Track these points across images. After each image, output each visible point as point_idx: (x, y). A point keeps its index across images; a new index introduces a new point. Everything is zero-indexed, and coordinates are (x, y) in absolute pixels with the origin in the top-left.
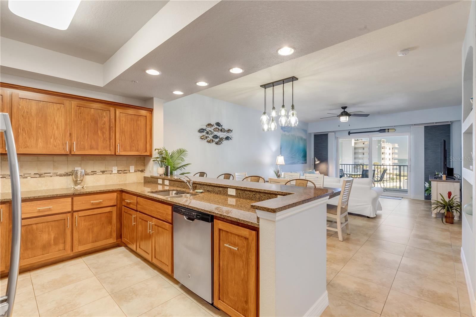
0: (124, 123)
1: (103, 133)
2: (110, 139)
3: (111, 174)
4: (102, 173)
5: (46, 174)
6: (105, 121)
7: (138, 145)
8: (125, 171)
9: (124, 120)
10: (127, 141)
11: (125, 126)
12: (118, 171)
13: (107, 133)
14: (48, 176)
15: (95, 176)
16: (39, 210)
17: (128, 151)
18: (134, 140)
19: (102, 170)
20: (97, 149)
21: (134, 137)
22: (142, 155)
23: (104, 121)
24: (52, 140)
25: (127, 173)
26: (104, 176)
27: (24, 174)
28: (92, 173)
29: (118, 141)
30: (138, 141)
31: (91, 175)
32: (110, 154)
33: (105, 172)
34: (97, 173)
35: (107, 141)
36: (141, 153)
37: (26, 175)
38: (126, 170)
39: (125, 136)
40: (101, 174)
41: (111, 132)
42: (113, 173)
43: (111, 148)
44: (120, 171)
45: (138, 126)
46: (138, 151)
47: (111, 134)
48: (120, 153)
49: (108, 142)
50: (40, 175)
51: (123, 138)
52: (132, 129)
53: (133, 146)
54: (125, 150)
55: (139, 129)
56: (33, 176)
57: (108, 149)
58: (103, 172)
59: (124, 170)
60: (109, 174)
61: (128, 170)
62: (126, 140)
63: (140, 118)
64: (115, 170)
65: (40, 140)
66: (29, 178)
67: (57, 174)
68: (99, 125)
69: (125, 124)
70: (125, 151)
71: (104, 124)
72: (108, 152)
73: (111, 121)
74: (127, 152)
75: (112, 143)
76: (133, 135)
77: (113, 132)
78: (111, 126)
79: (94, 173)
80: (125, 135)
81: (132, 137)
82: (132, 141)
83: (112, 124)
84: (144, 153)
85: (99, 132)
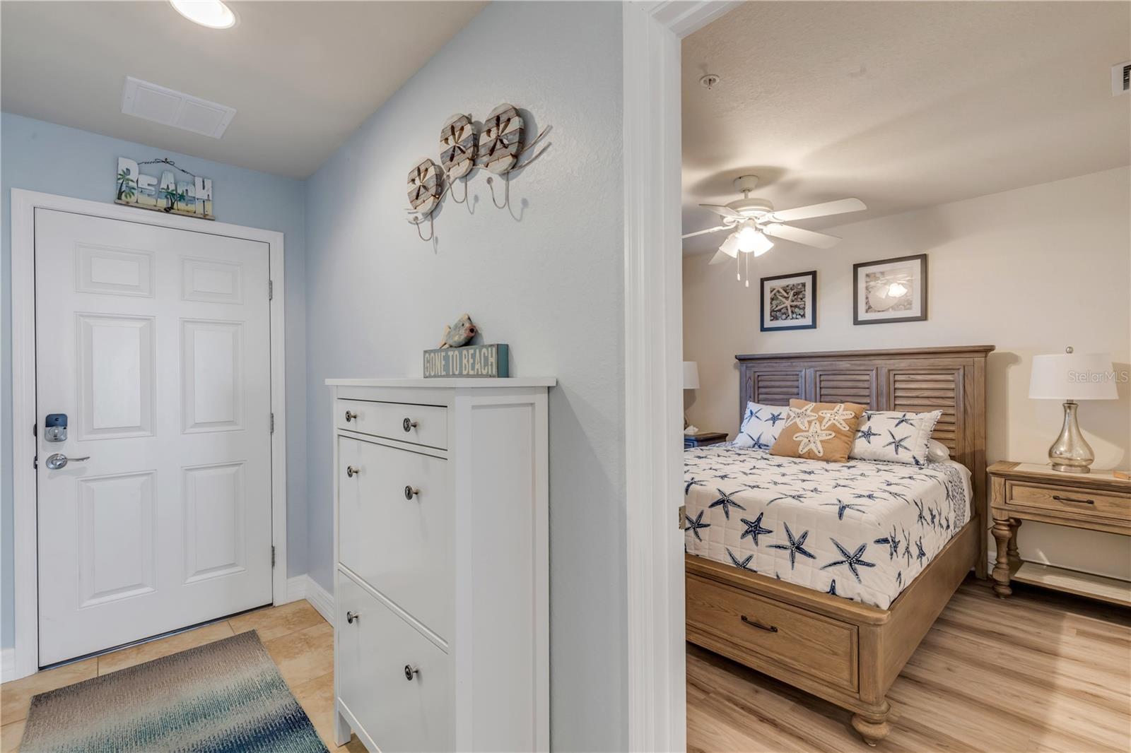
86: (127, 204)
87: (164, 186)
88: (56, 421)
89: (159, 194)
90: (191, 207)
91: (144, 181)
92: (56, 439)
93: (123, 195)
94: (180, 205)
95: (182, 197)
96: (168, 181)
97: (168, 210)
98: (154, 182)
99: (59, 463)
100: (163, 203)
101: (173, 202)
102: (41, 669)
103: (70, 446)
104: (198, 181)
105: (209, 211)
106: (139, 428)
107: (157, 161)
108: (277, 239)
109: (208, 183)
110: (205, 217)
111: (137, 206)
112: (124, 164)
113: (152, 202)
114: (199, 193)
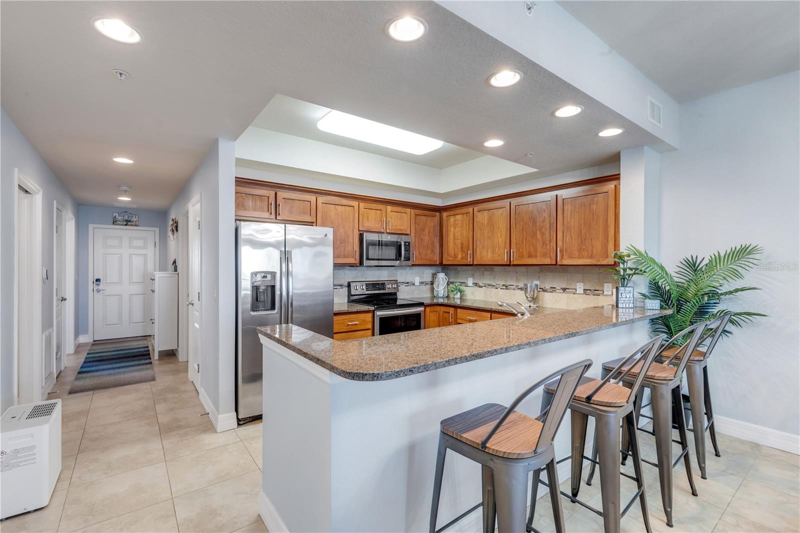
0: (569, 214)
1: (543, 234)
2: (550, 241)
3: (574, 294)
4: (562, 291)
5: (511, 287)
6: (545, 217)
7: (593, 247)
8: (596, 292)
9: (570, 210)
10: (574, 241)
11: (571, 218)
12: (584, 290)
13: (547, 233)
14: (511, 289)
15: (553, 294)
16: (470, 319)
17: (575, 258)
18: (585, 239)
19: (563, 287)
20: (536, 257)
21: (586, 234)
22: (599, 263)
23: (543, 217)
24: (497, 249)
25: (599, 295)
26: (565, 295)
27: (497, 285)
28: (551, 290)
29: (560, 243)
30: (592, 240)
31: (550, 292)
32: (550, 263)
33: (567, 290)
34: (557, 291)
35: (546, 244)
36: (596, 261)
37: (497, 286)
38: (598, 290)
39: (571, 235)
40: (560, 293)
41: (552, 231)
42: (578, 292)
43: (551, 254)
44: (588, 291)
45: (593, 214)
46: (591, 257)
47: (552, 233)
48: (563, 261)
49: (548, 246)
50: (507, 287)
51: (568, 237)
52: (582, 221)
53: (583, 249)
54: (570, 257)
55: (593, 218)
56: (502, 288)
57: (548, 256)
58: (564, 290)
59: (595, 290)
60: (571, 293)
61: (601, 291)
62: (572, 240)
63: (596, 199)
64: (580, 288)
65: (489, 250)
66: (499, 288)
67: (519, 287)
68: (538, 224)
69: (571, 215)
70: (572, 258)
71: (544, 222)
72: (547, 261)
73: (551, 214)
74: (573, 259)
75: (553, 247)
76: (583, 231)
77: (553, 230)
78: (552, 222)
79: (553, 289)
80: (571, 232)
81: (583, 234)
82: (582, 242)
83: (552, 219)
84: (602, 260)
85: (538, 233)
86: (116, 225)
87: (125, 218)
88: (98, 280)
89: (124, 221)
90: (132, 223)
91: (120, 218)
92: (98, 285)
93: (114, 222)
94: (129, 223)
95: (130, 221)
96: (126, 218)
97: (126, 225)
98: (122, 218)
99: (98, 291)
100: (125, 223)
101: (127, 223)
102: (94, 341)
103: (101, 287)
104: (134, 216)
105: (137, 224)
106: (117, 283)
107: (124, 212)
108: (157, 230)
109: (137, 216)
110: (136, 225)
111: (118, 225)
112: (115, 214)
113: (122, 223)
114: (134, 219)
